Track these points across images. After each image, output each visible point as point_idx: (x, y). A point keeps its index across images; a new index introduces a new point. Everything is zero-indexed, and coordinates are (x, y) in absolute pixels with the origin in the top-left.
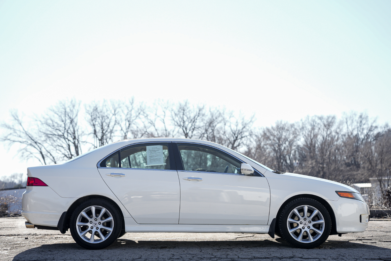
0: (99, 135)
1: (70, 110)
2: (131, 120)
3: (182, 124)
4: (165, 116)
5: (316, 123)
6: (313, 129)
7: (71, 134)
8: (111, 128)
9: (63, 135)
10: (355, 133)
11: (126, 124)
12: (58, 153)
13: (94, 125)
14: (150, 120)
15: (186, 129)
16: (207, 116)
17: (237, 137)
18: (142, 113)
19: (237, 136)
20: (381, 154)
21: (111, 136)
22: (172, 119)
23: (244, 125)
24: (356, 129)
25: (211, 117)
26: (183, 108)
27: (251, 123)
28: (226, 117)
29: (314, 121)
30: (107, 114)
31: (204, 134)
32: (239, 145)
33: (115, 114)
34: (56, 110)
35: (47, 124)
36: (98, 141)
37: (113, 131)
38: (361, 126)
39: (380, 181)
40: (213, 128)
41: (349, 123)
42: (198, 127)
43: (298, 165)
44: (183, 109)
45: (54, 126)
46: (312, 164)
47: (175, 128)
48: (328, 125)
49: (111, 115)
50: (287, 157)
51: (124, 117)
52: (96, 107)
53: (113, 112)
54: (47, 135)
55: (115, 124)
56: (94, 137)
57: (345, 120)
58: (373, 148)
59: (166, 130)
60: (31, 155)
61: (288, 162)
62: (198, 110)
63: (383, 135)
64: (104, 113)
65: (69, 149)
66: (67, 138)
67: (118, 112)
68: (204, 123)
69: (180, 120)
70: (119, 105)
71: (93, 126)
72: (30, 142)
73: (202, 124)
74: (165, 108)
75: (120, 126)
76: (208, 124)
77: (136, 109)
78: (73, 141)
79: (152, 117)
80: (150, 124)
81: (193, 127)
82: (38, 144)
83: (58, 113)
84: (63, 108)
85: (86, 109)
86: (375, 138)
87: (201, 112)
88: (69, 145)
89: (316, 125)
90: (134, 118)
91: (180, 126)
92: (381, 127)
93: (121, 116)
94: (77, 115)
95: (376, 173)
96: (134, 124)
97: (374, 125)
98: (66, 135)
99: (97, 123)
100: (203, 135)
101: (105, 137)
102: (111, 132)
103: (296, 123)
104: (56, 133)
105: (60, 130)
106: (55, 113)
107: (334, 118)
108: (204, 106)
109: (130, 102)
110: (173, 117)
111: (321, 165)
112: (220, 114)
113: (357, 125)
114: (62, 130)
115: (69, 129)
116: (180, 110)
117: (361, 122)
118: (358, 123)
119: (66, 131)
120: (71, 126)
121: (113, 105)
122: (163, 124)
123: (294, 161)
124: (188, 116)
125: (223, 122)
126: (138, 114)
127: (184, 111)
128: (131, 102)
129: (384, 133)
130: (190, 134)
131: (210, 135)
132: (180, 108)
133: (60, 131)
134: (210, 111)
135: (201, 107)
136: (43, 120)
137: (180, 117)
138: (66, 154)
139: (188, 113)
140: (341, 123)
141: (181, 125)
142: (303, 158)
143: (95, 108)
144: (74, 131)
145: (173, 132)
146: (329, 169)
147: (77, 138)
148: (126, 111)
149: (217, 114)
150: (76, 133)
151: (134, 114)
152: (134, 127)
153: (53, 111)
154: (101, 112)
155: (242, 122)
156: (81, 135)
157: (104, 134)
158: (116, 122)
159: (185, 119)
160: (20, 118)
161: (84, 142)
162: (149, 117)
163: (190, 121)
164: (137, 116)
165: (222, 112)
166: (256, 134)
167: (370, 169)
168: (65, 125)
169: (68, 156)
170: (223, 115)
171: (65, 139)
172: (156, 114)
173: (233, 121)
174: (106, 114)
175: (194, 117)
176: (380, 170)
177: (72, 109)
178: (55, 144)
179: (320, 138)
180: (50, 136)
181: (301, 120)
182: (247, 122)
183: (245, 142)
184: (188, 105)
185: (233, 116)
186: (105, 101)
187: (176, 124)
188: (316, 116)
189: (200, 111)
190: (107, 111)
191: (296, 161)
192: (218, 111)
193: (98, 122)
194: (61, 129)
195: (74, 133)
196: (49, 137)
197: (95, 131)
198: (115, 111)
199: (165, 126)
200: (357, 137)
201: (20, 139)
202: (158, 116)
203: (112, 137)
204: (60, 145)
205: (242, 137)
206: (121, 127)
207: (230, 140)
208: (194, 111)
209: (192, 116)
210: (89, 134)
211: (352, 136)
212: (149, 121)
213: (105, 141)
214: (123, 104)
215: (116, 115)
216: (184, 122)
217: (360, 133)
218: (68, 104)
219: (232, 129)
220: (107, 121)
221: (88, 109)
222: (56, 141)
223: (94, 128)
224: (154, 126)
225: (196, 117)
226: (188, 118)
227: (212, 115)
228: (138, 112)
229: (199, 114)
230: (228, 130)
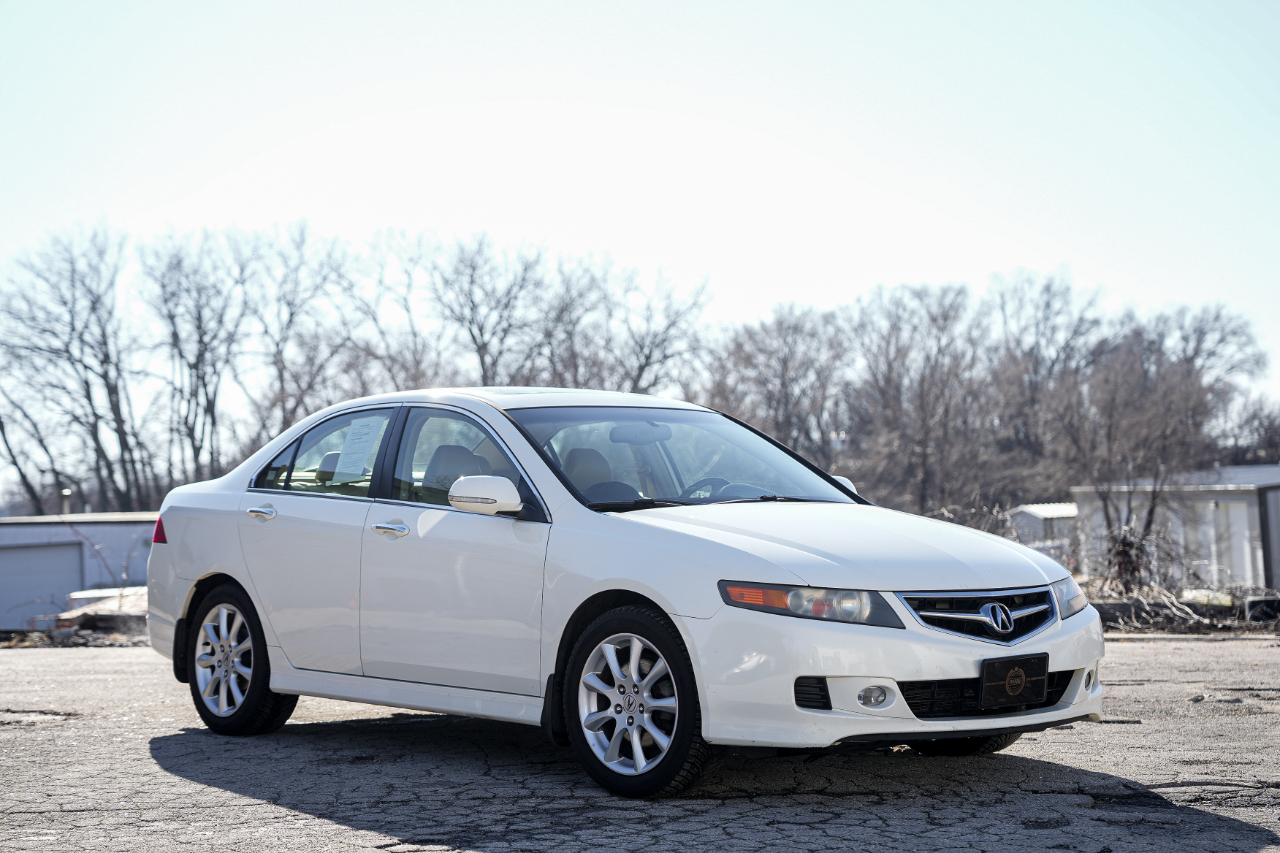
0: (191, 350)
1: (90, 265)
2: (298, 301)
3: (467, 312)
4: (409, 286)
5: (905, 309)
6: (895, 328)
7: (92, 347)
8: (229, 325)
9: (67, 351)
10: (1028, 341)
11: (279, 314)
12: (51, 410)
13: (171, 317)
14: (362, 300)
15: (481, 329)
16: (548, 287)
17: (648, 358)
18: (333, 276)
19: (651, 352)
20: (1109, 409)
21: (229, 352)
22: (433, 295)
23: (672, 318)
24: (1033, 330)
25: (561, 290)
26: (472, 261)
27: (695, 311)
28: (615, 290)
29: (898, 303)
30: (217, 279)
31: (540, 346)
32: (655, 383)
33: (241, 281)
34: (39, 264)
35: (10, 313)
36: (186, 371)
37: (237, 337)
38: (1047, 319)
39: (1104, 497)
40: (570, 328)
41: (1011, 307)
42: (519, 323)
43: (846, 447)
44: (470, 265)
45: (33, 319)
46: (889, 444)
47: (444, 327)
48: (943, 319)
49: (230, 282)
50: (812, 421)
51: (273, 291)
52: (176, 256)
53: (236, 272)
54: (11, 349)
55: (242, 315)
56: (172, 357)
57: (998, 300)
58: (1085, 389)
59: (415, 335)
61: (816, 435)
62: (519, 269)
63: (1116, 348)
64: (206, 277)
65: (88, 396)
66: (80, 361)
67: (254, 273)
68: (541, 310)
69: (462, 299)
70: (255, 249)
71: (169, 321)
73: (533, 314)
74: (411, 260)
75: (261, 319)
76: (553, 315)
77: (315, 265)
78: (99, 369)
79: (367, 290)
80: (359, 315)
81: (504, 324)
83: (47, 275)
84: (65, 260)
85: (144, 263)
86: (1091, 358)
87: (529, 275)
88: (87, 385)
89: (906, 316)
90: (308, 294)
91: (460, 319)
92: (1111, 323)
93: (262, 286)
94: (111, 284)
95: (1091, 473)
96: (307, 313)
97: (1090, 315)
98: (75, 351)
99: (180, 310)
100: (536, 350)
101: (208, 356)
102: (231, 339)
103: (843, 310)
104: (42, 344)
105: (56, 332)
106: (39, 275)
107: (961, 292)
108: (539, 255)
109: (294, 241)
110: (436, 290)
111: (918, 449)
112: (593, 280)
113: (1035, 317)
114: (63, 333)
115: (87, 330)
116: (462, 267)
117: (1048, 305)
118: (1037, 307)
119: (75, 335)
120: (93, 318)
121: (237, 251)
122: (405, 312)
123: (833, 435)
124: (489, 288)
125: (602, 306)
126: (319, 280)
127: (474, 268)
128: (297, 238)
129: (1119, 341)
130: (494, 345)
131: (561, 351)
132: (462, 261)
133: (54, 334)
134: (561, 272)
135: (531, 257)
137: (461, 290)
138: (79, 412)
139: (486, 279)
140: (985, 311)
141: (464, 318)
142: (862, 426)
143: (175, 262)
144: (104, 335)
145: (439, 338)
146: (942, 460)
147: (113, 357)
148: (279, 272)
149: (585, 282)
150: (111, 342)
151: (306, 279)
152: (306, 324)
153: (31, 267)
154: (196, 272)
155: (667, 309)
156: (129, 349)
157: (206, 345)
158: (247, 307)
159: (478, 296)
161: (138, 373)
162: (356, 291)
163: (493, 304)
164: (317, 288)
165: (598, 275)
166: (712, 346)
167: (1075, 460)
168: (73, 317)
169: (83, 420)
170: (603, 286)
171: (73, 363)
172: (380, 282)
174: (212, 279)
175: (509, 292)
176: (1104, 462)
177: (95, 260)
178: (40, 379)
179: (916, 361)
180: (23, 352)
181: (859, 300)
182: (683, 308)
183: (675, 373)
184: (487, 252)
185: (636, 288)
186: (207, 237)
187: (448, 312)
188: (904, 287)
189: (526, 270)
190: (215, 268)
191: (838, 435)
192: (586, 271)
193: (184, 306)
194: (58, 327)
195: (104, 343)
196: (19, 357)
197: (175, 336)
198: (242, 271)
199: (411, 321)
200: (1033, 355)
202: (389, 289)
203: (235, 355)
204: (55, 382)
205: (666, 357)
206: (264, 323)
207: (628, 364)
208: (507, 270)
209: (501, 287)
210: (156, 346)
211: (1018, 353)
212: (358, 303)
213: (209, 370)
214: (271, 246)
215: (248, 285)
216: (474, 307)
217: (1043, 342)
218: (81, 247)
219: (634, 328)
220: (217, 303)
221: (151, 261)
222: (44, 368)
223: (171, 328)
224: (375, 319)
225: (515, 289)
226: (487, 294)
227: (567, 284)
228: (319, 273)
229: (524, 279)
230: (621, 334)
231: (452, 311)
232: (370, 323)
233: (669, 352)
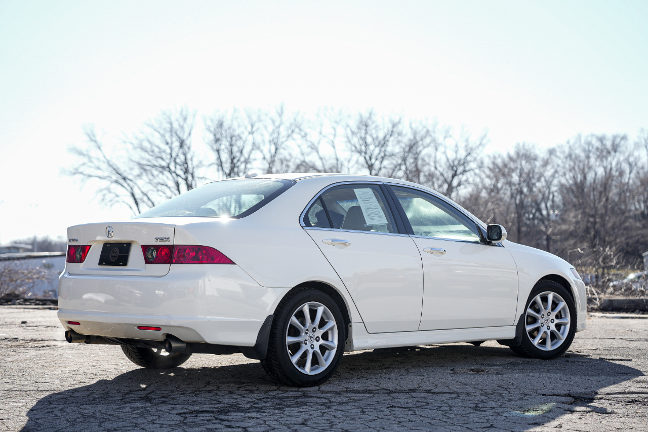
0: (227, 167)
1: (180, 125)
2: (279, 143)
3: (363, 148)
4: (335, 135)
5: (593, 147)
7: (180, 165)
8: (246, 155)
9: (169, 167)
12: (161, 196)
13: (218, 151)
14: (311, 142)
15: (370, 157)
16: (405, 135)
17: (456, 172)
18: (297, 130)
19: (457, 169)
21: (246, 168)
22: (347, 140)
23: (469, 151)
25: (412, 137)
26: (366, 122)
27: (481, 148)
28: (440, 138)
29: (589, 143)
31: (400, 165)
32: (459, 185)
33: (252, 133)
34: (157, 125)
35: (142, 148)
37: (250, 160)
40: (416, 156)
42: (389, 154)
43: (558, 218)
44: (364, 125)
45: (153, 151)
46: (576, 217)
47: (352, 156)
48: (614, 152)
49: (246, 133)
50: (543, 205)
51: (267, 138)
53: (249, 128)
54: (141, 166)
55: (252, 150)
56: (218, 170)
57: (643, 142)
60: (117, 199)
61: (544, 212)
62: (390, 126)
64: (234, 130)
65: (178, 189)
66: (175, 172)
67: (258, 129)
68: (401, 147)
69: (361, 142)
70: (259, 117)
71: (217, 153)
72: (114, 177)
73: (397, 149)
74: (336, 122)
75: (261, 151)
76: (407, 149)
77: (288, 124)
78: (183, 176)
79: (313, 137)
80: (309, 150)
81: (382, 154)
82: (128, 181)
83: (159, 130)
84: (168, 123)
85: (205, 124)
87: (395, 129)
88: (178, 184)
89: (593, 150)
90: (284, 139)
91: (360, 152)
93: (262, 135)
94: (190, 134)
96: (284, 149)
98: (172, 167)
100: (398, 167)
101: (236, 170)
102: (247, 162)
103: (559, 147)
104: (156, 164)
105: (163, 158)
106: (155, 130)
108: (400, 119)
109: (278, 113)
110: (348, 137)
111: (591, 220)
112: (428, 131)
114: (167, 159)
115: (178, 157)
119: (173, 159)
120: (181, 151)
121: (249, 117)
123: (551, 212)
124: (375, 136)
126: (290, 132)
127: (367, 126)
128: (280, 111)
130: (377, 165)
131: (411, 167)
132: (361, 122)
133: (162, 159)
134: (411, 128)
135: (396, 120)
136: (136, 143)
139: (374, 131)
140: (637, 147)
141: (362, 151)
145: (349, 161)
146: (604, 225)
147: (190, 170)
148: (271, 128)
149: (423, 133)
150: (189, 162)
151: (283, 132)
152: (283, 153)
153: (152, 126)
154: (229, 128)
155: (466, 146)
156: (198, 166)
157: (235, 164)
158: (255, 146)
160: (98, 139)
161: (202, 178)
162: (308, 138)
163: (377, 144)
164: (289, 136)
165: (430, 129)
168: (171, 151)
170: (433, 134)
171: (171, 173)
172: (321, 133)
173: (450, 143)
174: (238, 132)
175: (385, 137)
177: (182, 123)
178: (156, 181)
180: (148, 168)
181: (568, 142)
182: (474, 146)
183: (471, 180)
184: (374, 118)
185: (450, 136)
186: (235, 111)
187: (353, 148)
188: (592, 135)
189: (393, 127)
190: (239, 126)
191: (554, 212)
192: (424, 127)
193: (224, 145)
194: (164, 155)
196: (145, 170)
198: (252, 126)
199: (335, 153)
201: (100, 173)
202: (325, 136)
204: (162, 182)
205: (465, 171)
206: (263, 153)
207: (446, 175)
208: (384, 127)
209: (381, 135)
210: (210, 165)
214: (266, 115)
215: (255, 134)
216: (367, 146)
218: (175, 117)
219: (449, 156)
220: (240, 143)
221: (209, 123)
222: (158, 176)
223: (217, 156)
224: (317, 152)
225: (388, 137)
226: (373, 139)
227: (415, 134)
228: (290, 128)
229: (392, 132)
230: (442, 159)
231: (356, 148)
232: (315, 154)
233: (467, 168)
